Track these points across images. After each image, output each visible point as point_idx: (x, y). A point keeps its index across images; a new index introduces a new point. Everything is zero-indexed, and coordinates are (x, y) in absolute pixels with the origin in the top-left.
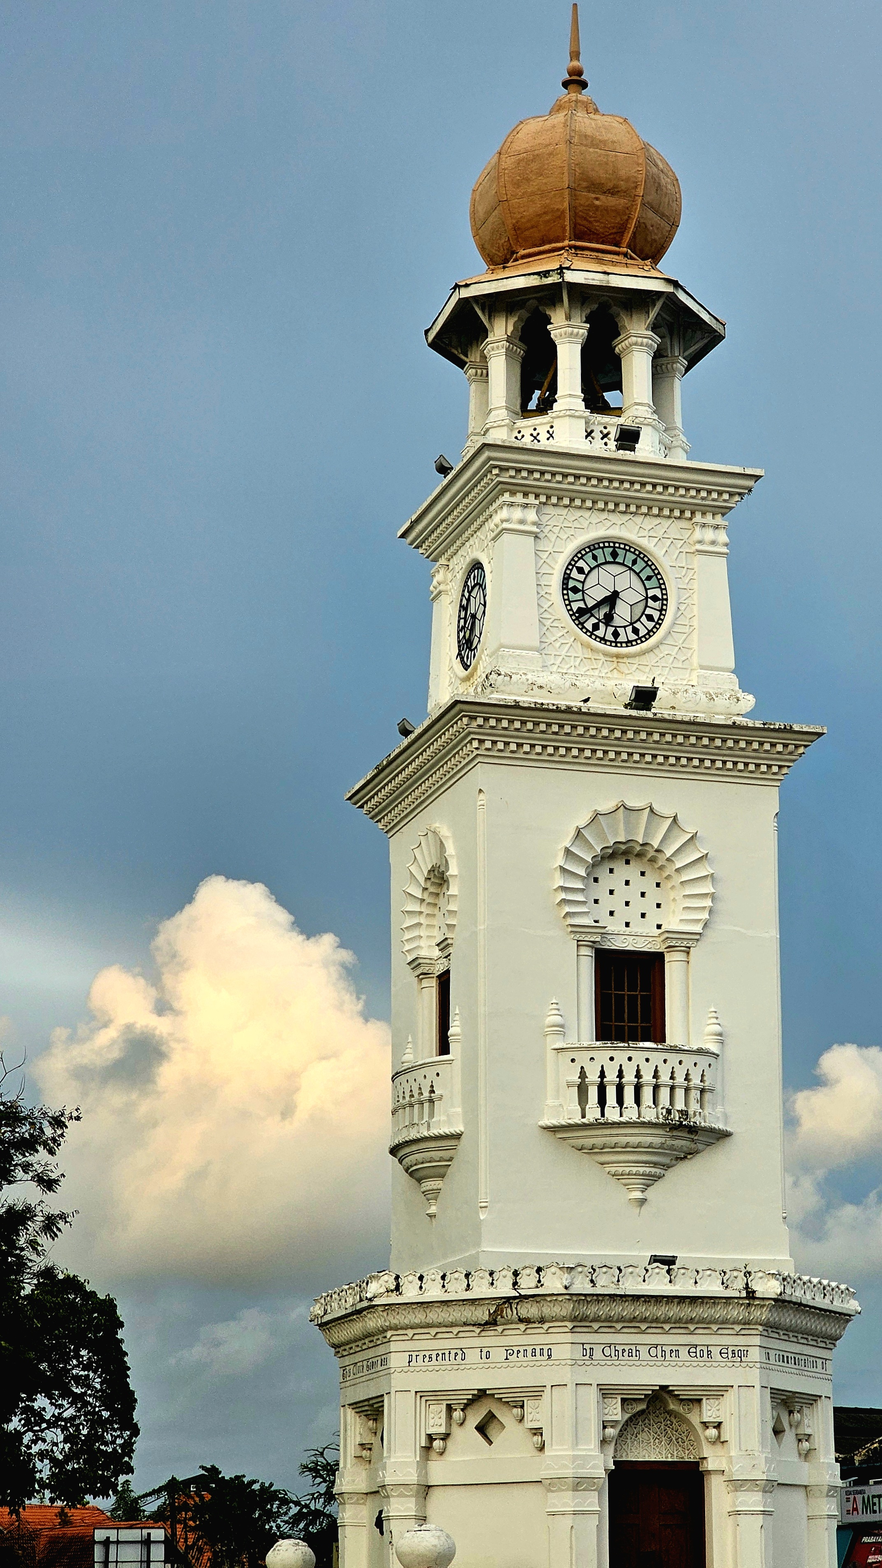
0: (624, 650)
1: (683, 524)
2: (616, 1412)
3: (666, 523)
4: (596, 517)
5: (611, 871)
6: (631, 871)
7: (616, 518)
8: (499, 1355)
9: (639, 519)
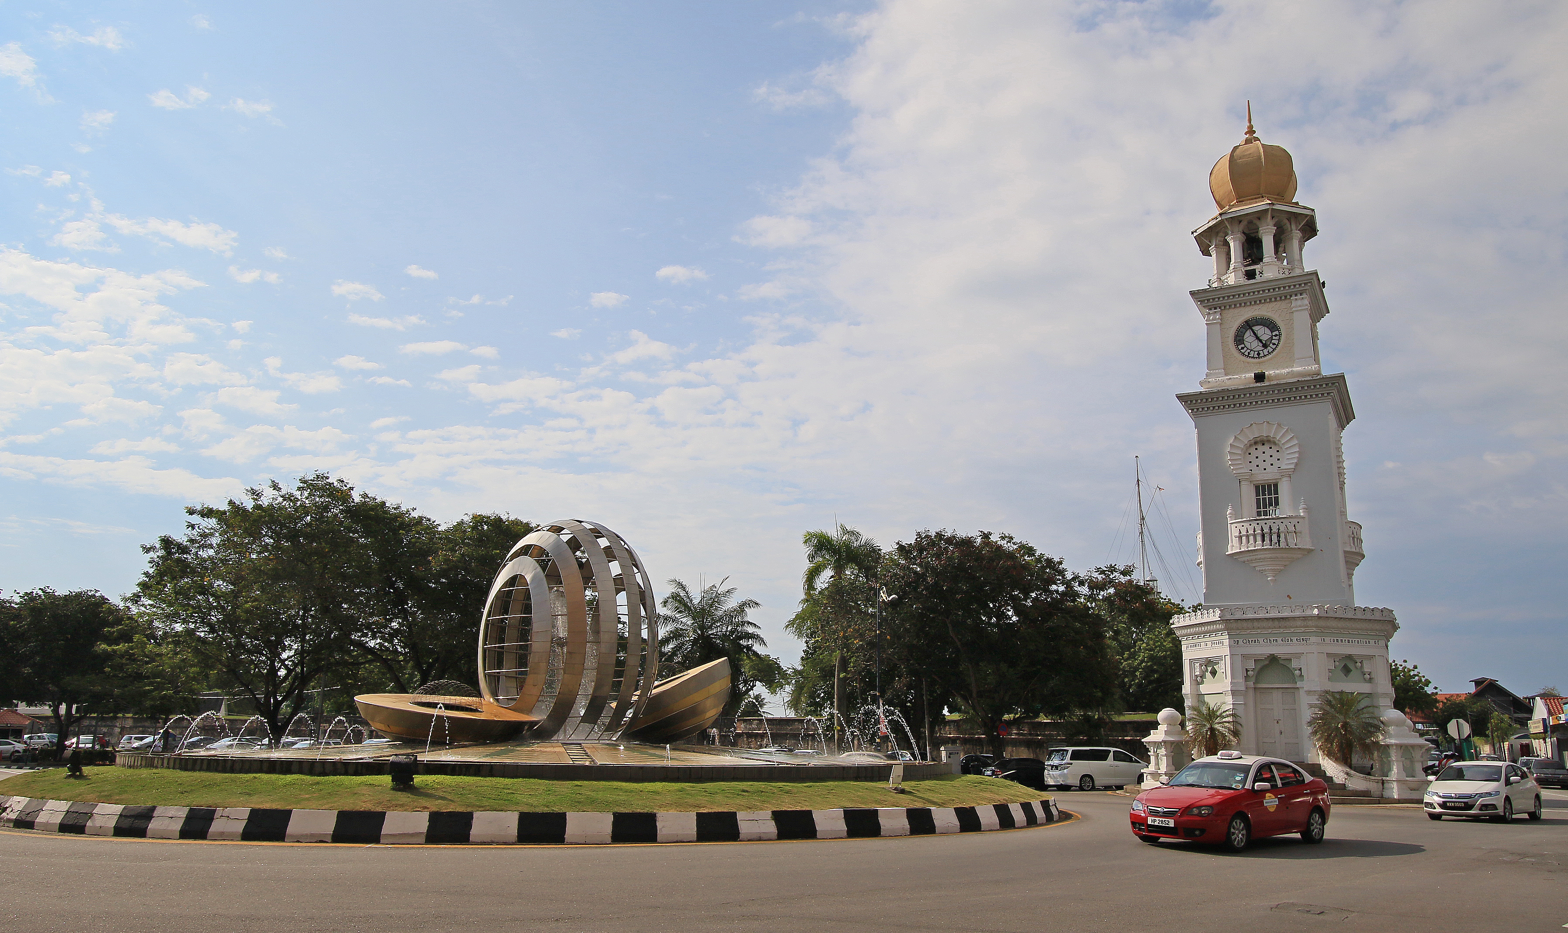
0: (1263, 359)
1: (1287, 301)
2: (1251, 665)
3: (1279, 303)
4: (1247, 309)
5: (1256, 449)
6: (1266, 448)
7: (1256, 307)
8: (1209, 644)
9: (1267, 305)
